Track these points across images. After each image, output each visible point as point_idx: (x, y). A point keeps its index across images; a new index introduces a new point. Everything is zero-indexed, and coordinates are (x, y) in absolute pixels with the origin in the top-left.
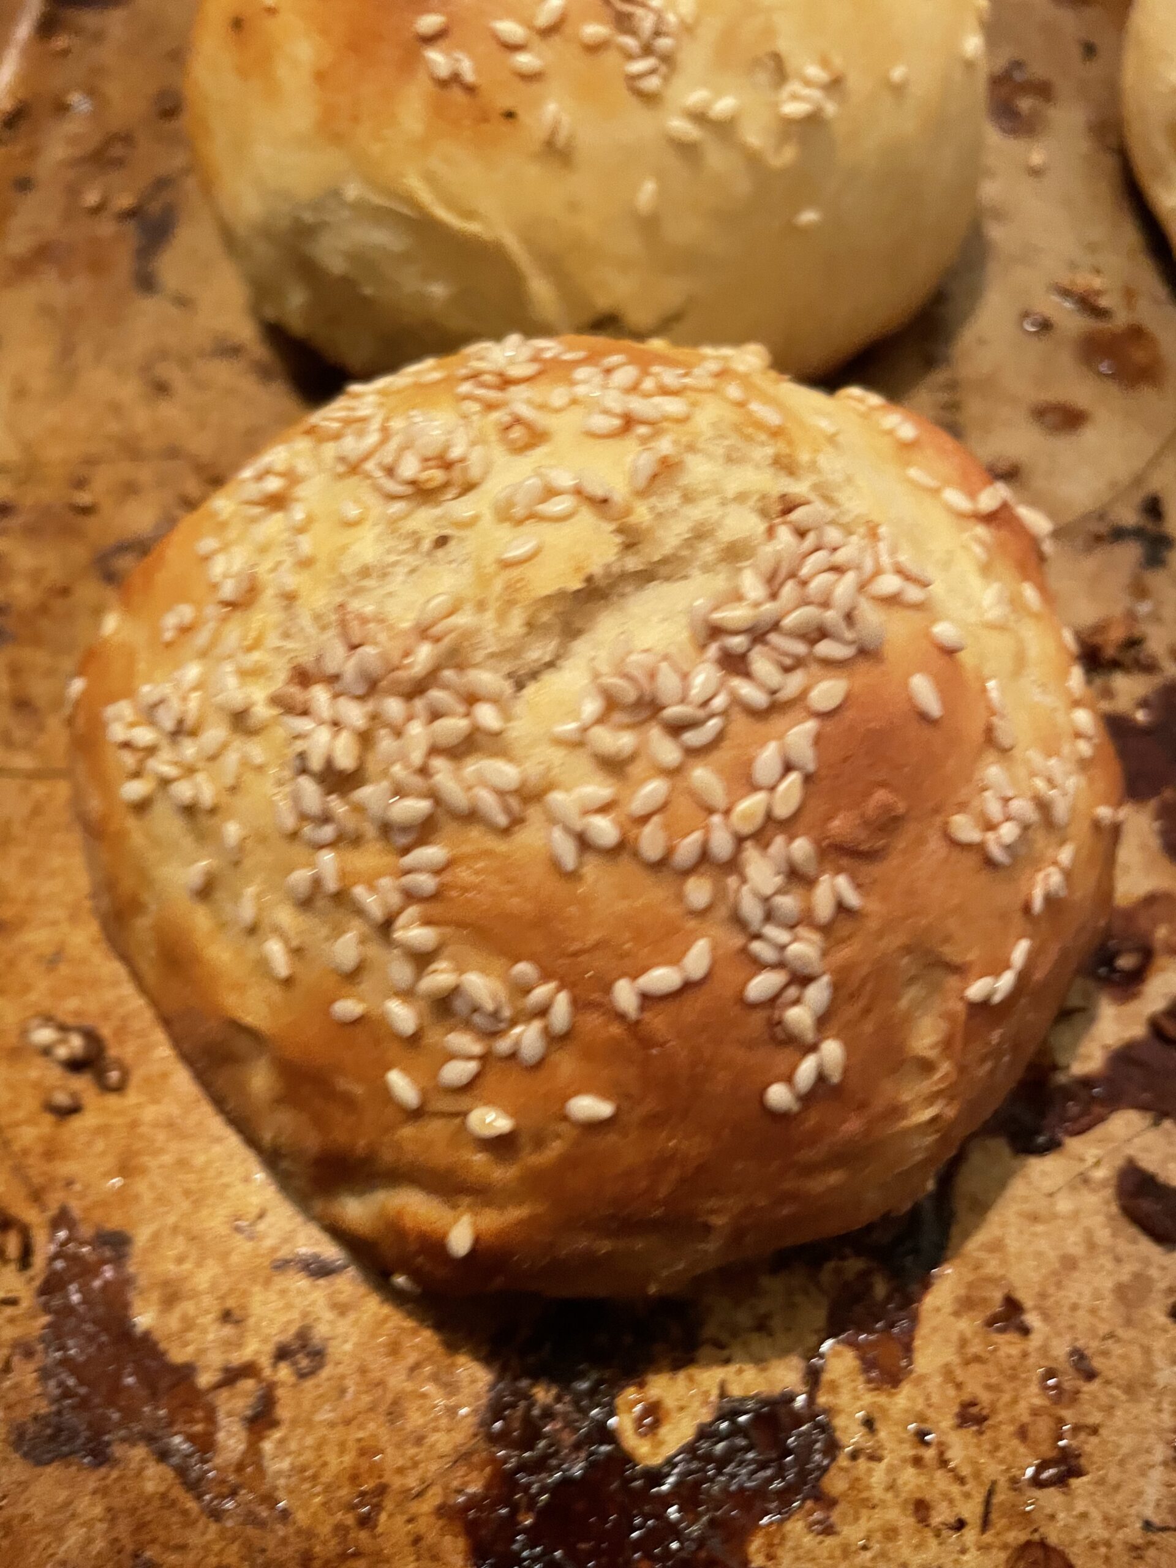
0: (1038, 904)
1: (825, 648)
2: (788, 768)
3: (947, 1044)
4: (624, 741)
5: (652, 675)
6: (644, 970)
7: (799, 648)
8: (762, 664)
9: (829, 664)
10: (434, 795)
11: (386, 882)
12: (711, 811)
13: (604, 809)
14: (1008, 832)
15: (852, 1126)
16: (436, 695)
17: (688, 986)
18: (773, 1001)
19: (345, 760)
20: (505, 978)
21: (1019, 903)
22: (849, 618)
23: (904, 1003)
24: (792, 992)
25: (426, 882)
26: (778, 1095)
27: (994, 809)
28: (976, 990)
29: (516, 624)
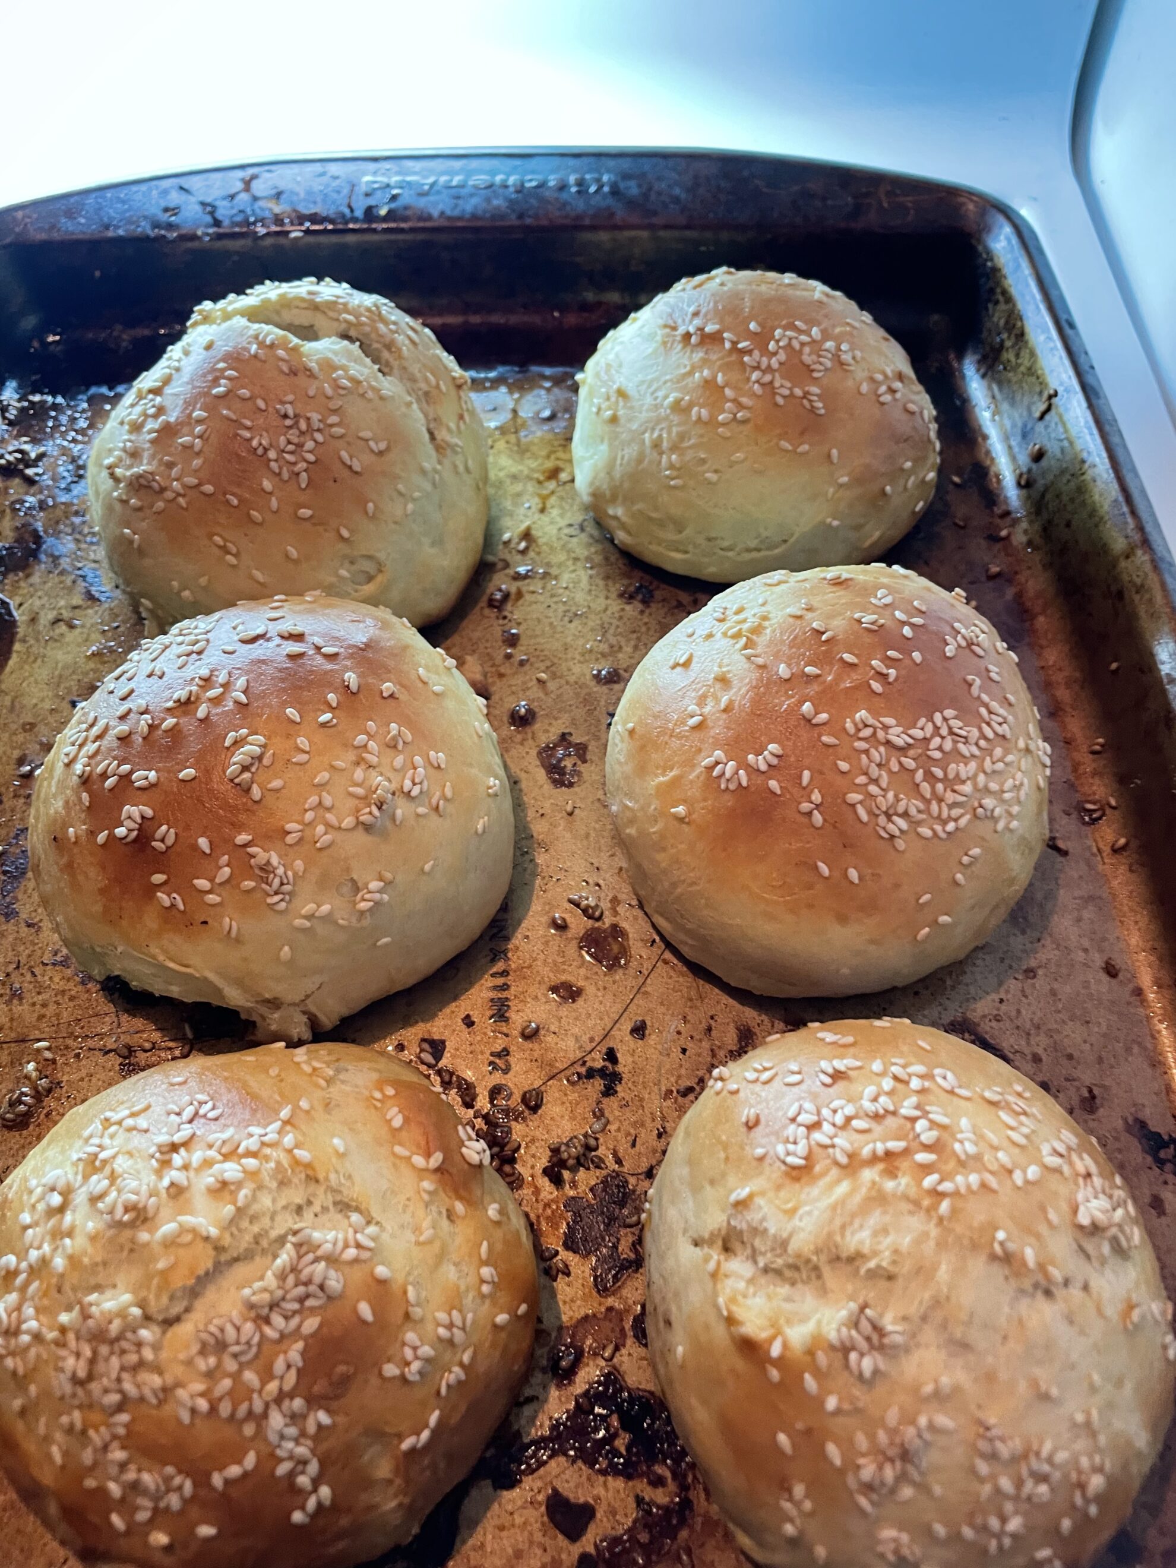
0: (443, 1391)
1: (310, 1303)
2: (289, 1366)
3: (397, 1470)
4: (212, 1361)
5: (222, 1330)
6: (225, 1467)
7: (296, 1306)
8: (277, 1320)
9: (313, 1310)
10: (121, 1391)
11: (103, 1429)
12: (253, 1391)
13: (202, 1395)
14: (416, 1366)
15: (344, 1521)
16: (124, 1344)
17: (246, 1475)
18: (292, 1475)
19: (82, 1374)
20: (161, 1474)
21: (433, 1391)
22: (322, 1287)
23: (366, 1458)
24: (300, 1468)
25: (121, 1431)
26: (297, 1517)
27: (408, 1353)
28: (406, 1445)
29: (165, 1300)
